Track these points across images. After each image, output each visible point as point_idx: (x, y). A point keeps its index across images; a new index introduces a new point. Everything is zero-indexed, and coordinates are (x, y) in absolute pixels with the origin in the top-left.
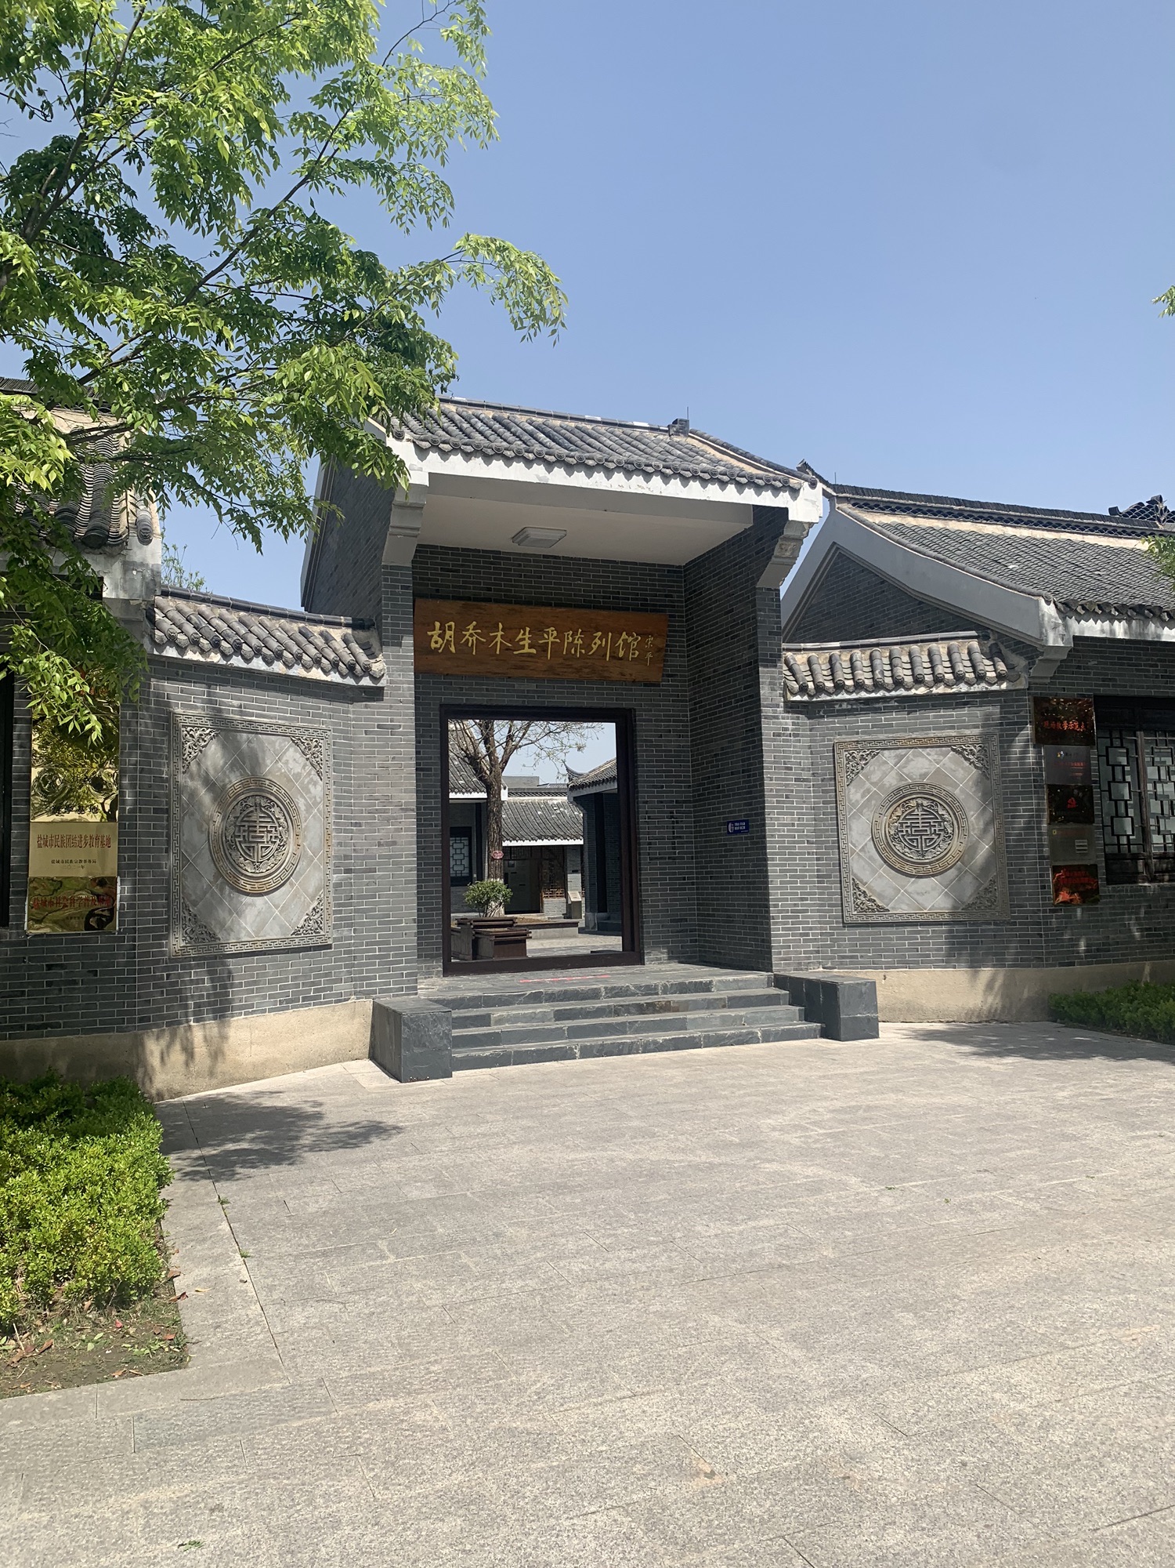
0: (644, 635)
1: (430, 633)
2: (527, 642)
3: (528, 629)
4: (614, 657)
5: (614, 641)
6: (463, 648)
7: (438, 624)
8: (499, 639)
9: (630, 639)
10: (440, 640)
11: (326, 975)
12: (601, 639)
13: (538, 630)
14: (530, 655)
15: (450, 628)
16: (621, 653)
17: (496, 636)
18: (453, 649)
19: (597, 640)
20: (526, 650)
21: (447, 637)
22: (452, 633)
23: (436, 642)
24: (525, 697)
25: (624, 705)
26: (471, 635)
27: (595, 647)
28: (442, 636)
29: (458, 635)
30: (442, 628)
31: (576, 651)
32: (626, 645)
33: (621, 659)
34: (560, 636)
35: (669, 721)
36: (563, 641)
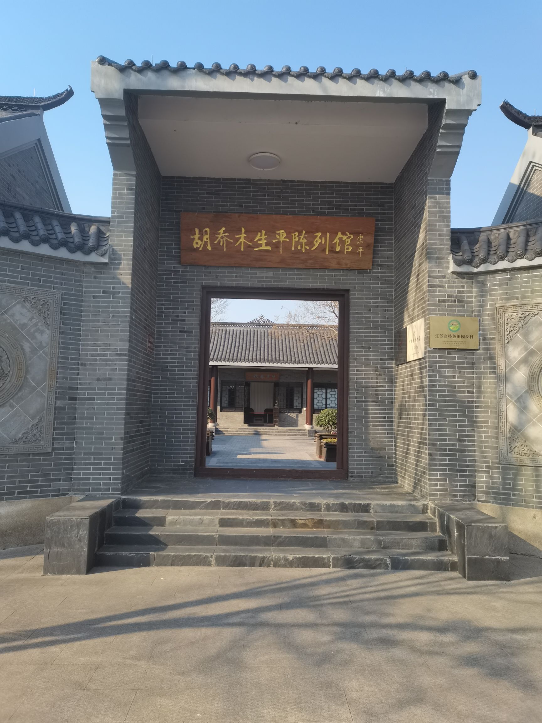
0: (356, 234)
1: (192, 237)
2: (263, 242)
3: (264, 232)
4: (332, 251)
5: (332, 239)
6: (216, 247)
7: (197, 231)
8: (242, 240)
9: (344, 238)
10: (200, 242)
12: (321, 238)
13: (271, 232)
14: (267, 251)
15: (206, 232)
16: (338, 249)
17: (240, 238)
18: (209, 248)
19: (318, 239)
20: (264, 248)
21: (205, 239)
22: (208, 236)
23: (197, 243)
24: (264, 281)
25: (341, 287)
26: (222, 237)
27: (317, 245)
28: (201, 239)
29: (213, 238)
30: (201, 232)
31: (302, 247)
32: (342, 242)
33: (338, 252)
34: (289, 236)
35: (378, 299)
36: (291, 240)
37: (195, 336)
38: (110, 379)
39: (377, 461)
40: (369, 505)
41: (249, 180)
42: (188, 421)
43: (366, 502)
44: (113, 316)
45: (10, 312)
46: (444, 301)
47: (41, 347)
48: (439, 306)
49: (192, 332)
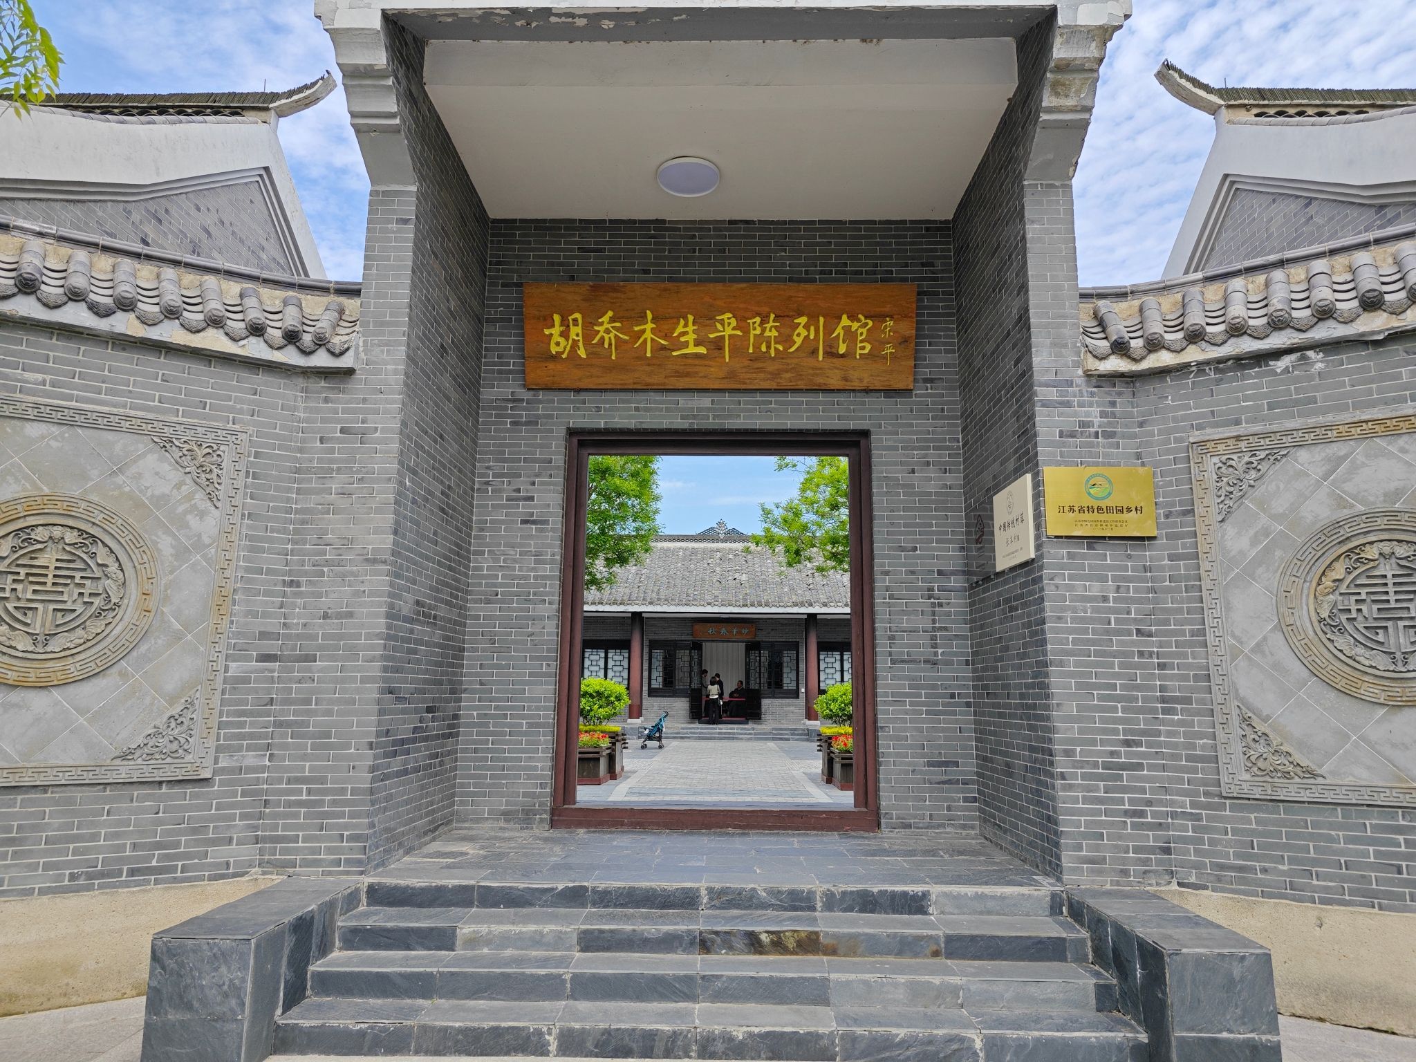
0: (879, 317)
1: (547, 332)
2: (691, 338)
3: (691, 318)
4: (831, 353)
5: (829, 330)
6: (596, 350)
7: (557, 318)
8: (648, 335)
9: (855, 326)
10: (562, 341)
11: (195, 831)
12: (807, 327)
13: (706, 318)
14: (697, 356)
15: (575, 320)
16: (842, 349)
17: (643, 331)
18: (582, 353)
19: (800, 330)
20: (692, 349)
21: (573, 336)
22: (579, 329)
23: (558, 344)
24: (694, 417)
25: (852, 425)
26: (607, 331)
27: (799, 341)
28: (565, 335)
29: (588, 336)
30: (564, 322)
31: (768, 347)
32: (850, 335)
33: (842, 356)
34: (742, 325)
35: (928, 448)
36: (746, 332)
37: (553, 530)
38: (350, 615)
39: (941, 791)
40: (925, 895)
41: (664, 222)
42: (538, 708)
43: (918, 889)
44: (361, 480)
45: (133, 470)
46: (1072, 435)
47: (199, 546)
48: (1064, 445)
49: (546, 522)
